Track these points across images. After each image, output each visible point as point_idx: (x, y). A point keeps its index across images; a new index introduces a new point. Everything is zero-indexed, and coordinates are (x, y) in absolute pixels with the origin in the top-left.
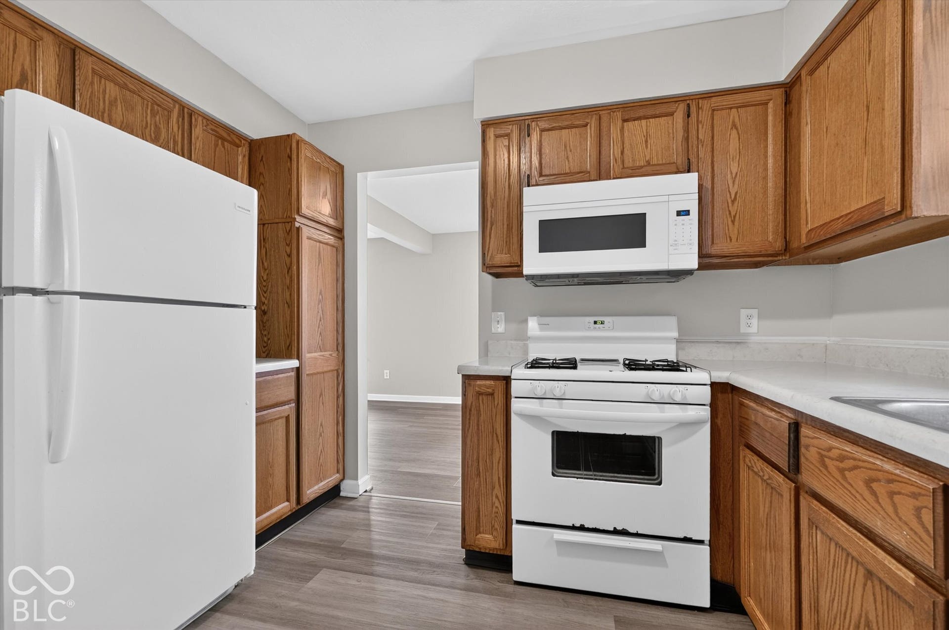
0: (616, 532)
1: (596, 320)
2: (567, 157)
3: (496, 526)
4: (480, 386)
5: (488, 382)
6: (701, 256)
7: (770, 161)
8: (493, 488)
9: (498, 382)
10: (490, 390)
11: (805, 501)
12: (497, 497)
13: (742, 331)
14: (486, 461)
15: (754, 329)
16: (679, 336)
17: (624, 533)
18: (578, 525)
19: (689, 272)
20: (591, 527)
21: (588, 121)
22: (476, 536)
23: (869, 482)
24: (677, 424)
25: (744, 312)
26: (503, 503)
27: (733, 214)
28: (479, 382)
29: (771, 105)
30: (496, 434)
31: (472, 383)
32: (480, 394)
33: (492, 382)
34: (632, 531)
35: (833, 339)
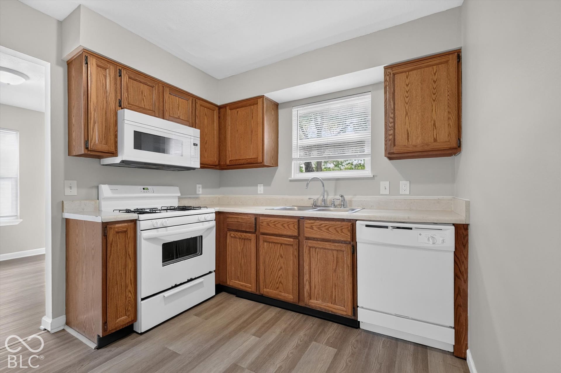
0: (189, 281)
1: (144, 188)
2: (143, 99)
3: (130, 308)
4: (118, 228)
5: (123, 225)
6: (201, 164)
7: (215, 132)
8: (126, 287)
9: (130, 224)
10: (125, 229)
11: (261, 237)
12: (130, 291)
13: (197, 193)
14: (121, 273)
15: (201, 192)
16: (181, 195)
17: (192, 280)
18: (174, 285)
19: (194, 169)
20: (179, 284)
21: (155, 86)
22: (116, 321)
23: (282, 225)
24: (206, 229)
25: (198, 186)
26: (133, 293)
27: (206, 148)
28: (117, 225)
29: (215, 111)
30: (129, 254)
31: (112, 226)
32: (118, 232)
33: (126, 224)
34: (193, 278)
35: (220, 195)
